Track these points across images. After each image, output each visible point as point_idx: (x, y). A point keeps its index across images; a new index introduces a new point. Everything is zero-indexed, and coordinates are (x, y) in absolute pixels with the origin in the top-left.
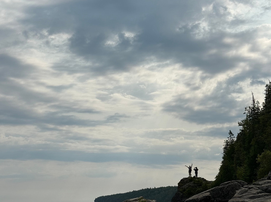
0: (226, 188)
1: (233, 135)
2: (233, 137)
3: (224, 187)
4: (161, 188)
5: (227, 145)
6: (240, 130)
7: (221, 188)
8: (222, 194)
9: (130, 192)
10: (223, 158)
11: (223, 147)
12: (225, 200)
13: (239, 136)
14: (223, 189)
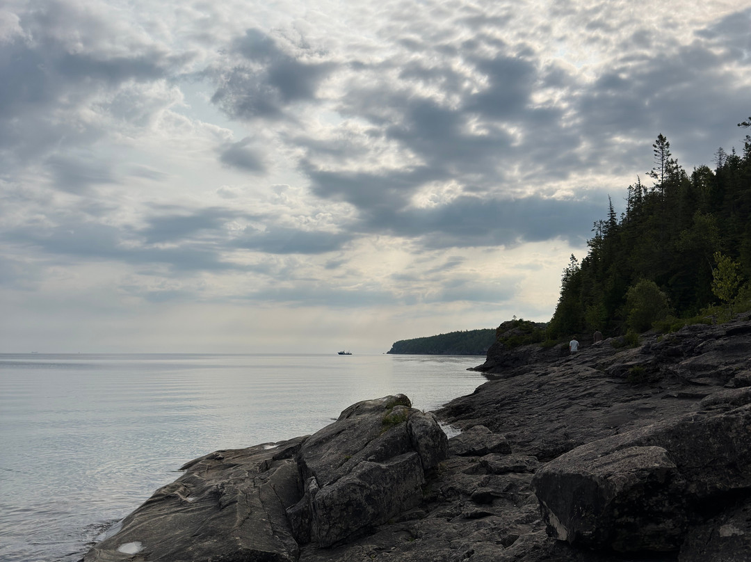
0: (741, 422)
1: (576, 261)
2: (576, 263)
3: (733, 419)
4: (475, 331)
5: (568, 275)
6: (589, 253)
7: (719, 425)
8: (726, 455)
9: (436, 336)
10: (562, 293)
11: (562, 278)
12: (740, 486)
13: (585, 263)
14: (729, 429)
